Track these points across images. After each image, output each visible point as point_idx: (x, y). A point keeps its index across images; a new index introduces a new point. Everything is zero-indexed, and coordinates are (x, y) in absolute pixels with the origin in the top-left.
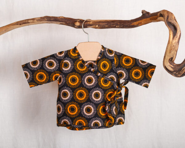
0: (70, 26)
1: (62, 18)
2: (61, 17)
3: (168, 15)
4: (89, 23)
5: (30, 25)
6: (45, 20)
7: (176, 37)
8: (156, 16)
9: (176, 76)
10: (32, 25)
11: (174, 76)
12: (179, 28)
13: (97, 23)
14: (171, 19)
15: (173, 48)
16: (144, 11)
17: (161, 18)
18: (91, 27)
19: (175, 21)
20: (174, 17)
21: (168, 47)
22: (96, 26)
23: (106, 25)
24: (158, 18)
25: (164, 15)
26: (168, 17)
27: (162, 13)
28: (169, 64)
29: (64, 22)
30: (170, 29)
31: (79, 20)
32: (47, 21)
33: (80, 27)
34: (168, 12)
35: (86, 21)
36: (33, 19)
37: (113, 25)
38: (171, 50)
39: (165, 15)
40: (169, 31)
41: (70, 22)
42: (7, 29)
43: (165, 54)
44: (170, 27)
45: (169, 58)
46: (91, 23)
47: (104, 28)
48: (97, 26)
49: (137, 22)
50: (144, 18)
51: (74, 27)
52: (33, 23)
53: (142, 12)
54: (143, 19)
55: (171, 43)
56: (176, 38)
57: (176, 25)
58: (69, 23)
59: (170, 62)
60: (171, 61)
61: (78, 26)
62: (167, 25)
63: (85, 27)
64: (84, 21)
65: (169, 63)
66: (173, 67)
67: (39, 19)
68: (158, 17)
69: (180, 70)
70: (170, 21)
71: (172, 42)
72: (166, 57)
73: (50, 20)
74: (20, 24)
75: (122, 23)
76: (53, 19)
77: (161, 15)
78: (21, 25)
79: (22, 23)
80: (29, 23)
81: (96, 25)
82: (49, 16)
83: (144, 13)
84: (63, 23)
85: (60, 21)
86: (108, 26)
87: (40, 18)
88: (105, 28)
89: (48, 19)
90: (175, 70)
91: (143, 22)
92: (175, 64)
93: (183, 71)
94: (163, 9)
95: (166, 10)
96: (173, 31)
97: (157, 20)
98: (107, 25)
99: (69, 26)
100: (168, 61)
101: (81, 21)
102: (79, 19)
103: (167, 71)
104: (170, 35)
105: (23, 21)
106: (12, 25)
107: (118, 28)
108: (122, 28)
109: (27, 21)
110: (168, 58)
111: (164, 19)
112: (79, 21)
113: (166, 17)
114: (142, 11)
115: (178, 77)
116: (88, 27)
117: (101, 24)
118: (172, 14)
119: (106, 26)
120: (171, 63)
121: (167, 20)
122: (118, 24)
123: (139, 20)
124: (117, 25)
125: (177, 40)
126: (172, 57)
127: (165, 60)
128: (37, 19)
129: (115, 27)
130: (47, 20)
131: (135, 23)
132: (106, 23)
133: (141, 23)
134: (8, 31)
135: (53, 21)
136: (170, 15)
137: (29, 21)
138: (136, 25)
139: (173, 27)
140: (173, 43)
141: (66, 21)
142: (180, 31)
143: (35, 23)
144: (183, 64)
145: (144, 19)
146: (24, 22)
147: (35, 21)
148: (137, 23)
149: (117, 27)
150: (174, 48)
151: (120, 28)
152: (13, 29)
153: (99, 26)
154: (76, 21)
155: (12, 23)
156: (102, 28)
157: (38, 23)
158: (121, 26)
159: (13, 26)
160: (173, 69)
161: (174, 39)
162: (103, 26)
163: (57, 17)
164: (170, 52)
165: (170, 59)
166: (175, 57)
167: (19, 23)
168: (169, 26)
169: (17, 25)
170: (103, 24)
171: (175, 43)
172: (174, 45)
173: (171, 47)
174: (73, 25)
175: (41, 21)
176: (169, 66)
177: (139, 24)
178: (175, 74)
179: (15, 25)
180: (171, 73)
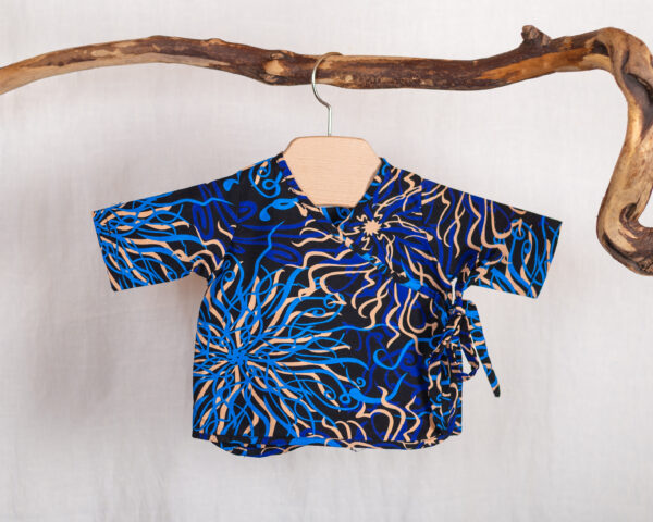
0: (248, 76)
1: (217, 45)
2: (213, 43)
3: (628, 47)
5: (98, 66)
6: (155, 51)
8: (577, 52)
9: (642, 270)
10: (103, 66)
11: (635, 271)
13: (352, 69)
14: (638, 65)
15: (642, 168)
16: (532, 28)
17: (598, 57)
18: (326, 80)
20: (651, 58)
21: (622, 167)
22: (344, 78)
23: (383, 76)
24: (585, 58)
25: (611, 47)
26: (627, 55)
27: (601, 40)
28: (619, 226)
29: (226, 61)
30: (632, 99)
31: (280, 55)
32: (159, 55)
33: (281, 80)
34: (627, 37)
36: (109, 46)
37: (411, 76)
38: (635, 175)
39: (616, 48)
40: (630, 106)
41: (248, 62)
42: (11, 79)
43: (608, 190)
44: (632, 92)
45: (622, 205)
46: (326, 66)
47: (373, 88)
48: (349, 79)
49: (504, 70)
50: (533, 55)
51: (262, 80)
52: (108, 61)
53: (525, 34)
54: (525, 59)
55: (633, 151)
58: (244, 65)
59: (625, 219)
60: (628, 217)
61: (276, 76)
62: (620, 86)
63: (303, 79)
65: (619, 223)
66: (633, 237)
67: (129, 47)
68: (585, 55)
70: (635, 70)
71: (637, 149)
72: (613, 201)
73: (174, 53)
74: (61, 64)
75: (446, 72)
76: (182, 48)
77: (600, 48)
78: (62, 68)
79: (66, 57)
80: (92, 59)
81: (346, 73)
82: (168, 38)
83: (531, 36)
84: (222, 64)
85: (209, 57)
86: (390, 79)
87: (133, 44)
88: (378, 87)
89: (164, 47)
90: (642, 247)
91: (524, 71)
92: (641, 229)
95: (620, 31)
96: (643, 110)
97: (580, 64)
98: (387, 75)
99: (243, 74)
100: (618, 217)
101: (289, 59)
102: (279, 52)
103: (609, 252)
104: (630, 120)
105: (69, 51)
106: (29, 66)
107: (427, 87)
108: (442, 88)
109: (85, 52)
110: (618, 204)
111: (613, 61)
112: (280, 60)
113: (620, 54)
114: (525, 28)
115: (650, 273)
117: (364, 71)
118: (642, 44)
119: (384, 80)
120: (626, 225)
121: (623, 68)
122: (431, 73)
123: (512, 63)
124: (427, 77)
126: (635, 201)
127: (608, 213)
128: (125, 45)
129: (416, 85)
130: (161, 52)
131: (495, 73)
132: (384, 70)
133: (517, 73)
135: (184, 53)
136: (634, 49)
137: (94, 53)
138: (498, 80)
139: (644, 94)
140: (643, 150)
141: (233, 55)
143: (116, 61)
145: (530, 60)
146: (75, 57)
147: (116, 53)
148: (503, 74)
149: (423, 83)
150: (645, 171)
151: (436, 86)
152: (34, 79)
153: (354, 77)
154: (271, 60)
155: (30, 60)
156: (367, 87)
157: (127, 63)
158: (441, 83)
159: (32, 70)
160: (634, 245)
161: (648, 136)
162: (373, 80)
163: (199, 41)
164: (629, 185)
165: (624, 210)
166: (643, 204)
167: (57, 60)
168: (628, 88)
169: (49, 64)
170: (373, 71)
171: (649, 152)
172: (646, 157)
173: (635, 165)
174: (259, 72)
175: (139, 53)
176: (619, 236)
177: (509, 75)
178: (637, 264)
179: (40, 66)
180: (626, 261)
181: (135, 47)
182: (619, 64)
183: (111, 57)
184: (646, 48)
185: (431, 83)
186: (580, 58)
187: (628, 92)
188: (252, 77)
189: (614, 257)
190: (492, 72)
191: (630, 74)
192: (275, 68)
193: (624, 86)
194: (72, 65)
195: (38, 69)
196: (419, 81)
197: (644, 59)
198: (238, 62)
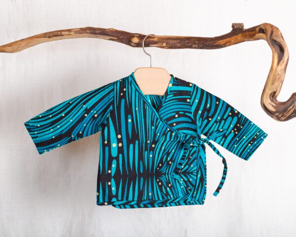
1: (112, 31)
3: (272, 30)
4: (152, 39)
5: (64, 39)
6: (88, 33)
7: (282, 61)
8: (253, 33)
9: (279, 119)
10: (67, 38)
11: (276, 119)
12: (288, 50)
13: (165, 40)
14: (276, 36)
15: (278, 77)
16: (236, 24)
17: (261, 34)
18: (155, 45)
19: (282, 39)
20: (281, 34)
21: (270, 76)
22: (162, 44)
23: (178, 43)
24: (256, 35)
25: (266, 30)
26: (272, 32)
27: (263, 27)
28: (269, 101)
29: (116, 37)
30: (274, 50)
32: (89, 35)
33: (138, 45)
34: (272, 26)
35: (149, 37)
36: (69, 30)
37: (189, 43)
38: (275, 80)
39: (268, 30)
40: (273, 53)
41: (125, 38)
42: (29, 43)
43: (265, 86)
44: (274, 47)
45: (270, 92)
46: (155, 40)
47: (174, 48)
48: (164, 44)
49: (225, 40)
50: (236, 35)
51: (130, 45)
52: (69, 36)
53: (233, 26)
54: (233, 36)
55: (274, 70)
56: (283, 63)
57: (282, 44)
58: (123, 39)
59: (271, 98)
60: (273, 97)
61: (136, 43)
62: (269, 44)
63: (147, 45)
64: (144, 36)
65: (269, 99)
66: (275, 105)
69: (285, 110)
70: (275, 38)
71: (276, 69)
72: (267, 91)
73: (95, 34)
74: (49, 37)
75: (202, 42)
76: (99, 32)
77: (262, 31)
78: (50, 39)
79: (51, 35)
80: (63, 35)
81: (163, 42)
82: (92, 28)
83: (235, 27)
84: (114, 38)
85: (109, 36)
86: (180, 45)
88: (176, 48)
89: (91, 31)
90: (278, 109)
91: (233, 41)
92: (278, 102)
93: (288, 112)
94: (264, 22)
95: (269, 24)
96: (278, 54)
97: (254, 37)
98: (180, 43)
99: (122, 43)
100: (269, 97)
101: (141, 37)
102: (137, 34)
103: (266, 112)
104: (273, 58)
105: (53, 32)
106: (37, 38)
107: (195, 48)
108: (201, 48)
109: (59, 32)
111: (266, 35)
112: (137, 37)
113: (269, 32)
114: (233, 24)
115: (282, 120)
116: (151, 45)
117: (171, 42)
118: (278, 28)
119: (178, 45)
120: (272, 101)
122: (197, 42)
123: (228, 38)
124: (195, 44)
125: (283, 67)
126: (275, 90)
127: (265, 95)
128: (76, 30)
129: (191, 47)
130: (90, 33)
131: (222, 42)
132: (178, 41)
133: (230, 42)
134: (30, 47)
135: (99, 34)
136: (275, 30)
137: (63, 33)
138: (223, 45)
139: (278, 48)
140: (278, 70)
141: (118, 35)
142: (288, 54)
143: (72, 36)
144: (290, 102)
145: (235, 37)
146: (55, 34)
147: (72, 33)
148: (225, 42)
149: (194, 46)
150: (279, 78)
151: (198, 48)
152: (39, 43)
153: (167, 44)
154: (134, 37)
156: (172, 48)
157: (76, 37)
158: (200, 46)
159: (38, 39)
160: (275, 109)
161: (280, 65)
162: (174, 45)
163: (105, 29)
164: (273, 84)
165: (271, 94)
166: (278, 92)
167: (47, 35)
168: (272, 45)
169: (45, 37)
170: (174, 42)
171: (280, 71)
172: (279, 72)
173: (275, 76)
174: (129, 42)
175: (81, 33)
176: (269, 105)
177: (227, 42)
178: (276, 116)
179: (41, 38)
180: (272, 115)
181: (80, 31)
182: (269, 36)
183: (70, 35)
184: (279, 31)
185: (197, 46)
186: (254, 35)
187: (272, 47)
188: (126, 44)
189: (267, 114)
190: (220, 41)
191: (273, 40)
192: (136, 40)
193: (271, 44)
194: (54, 38)
195: (40, 39)
196: (192, 45)
197: (279, 34)
198: (120, 38)
